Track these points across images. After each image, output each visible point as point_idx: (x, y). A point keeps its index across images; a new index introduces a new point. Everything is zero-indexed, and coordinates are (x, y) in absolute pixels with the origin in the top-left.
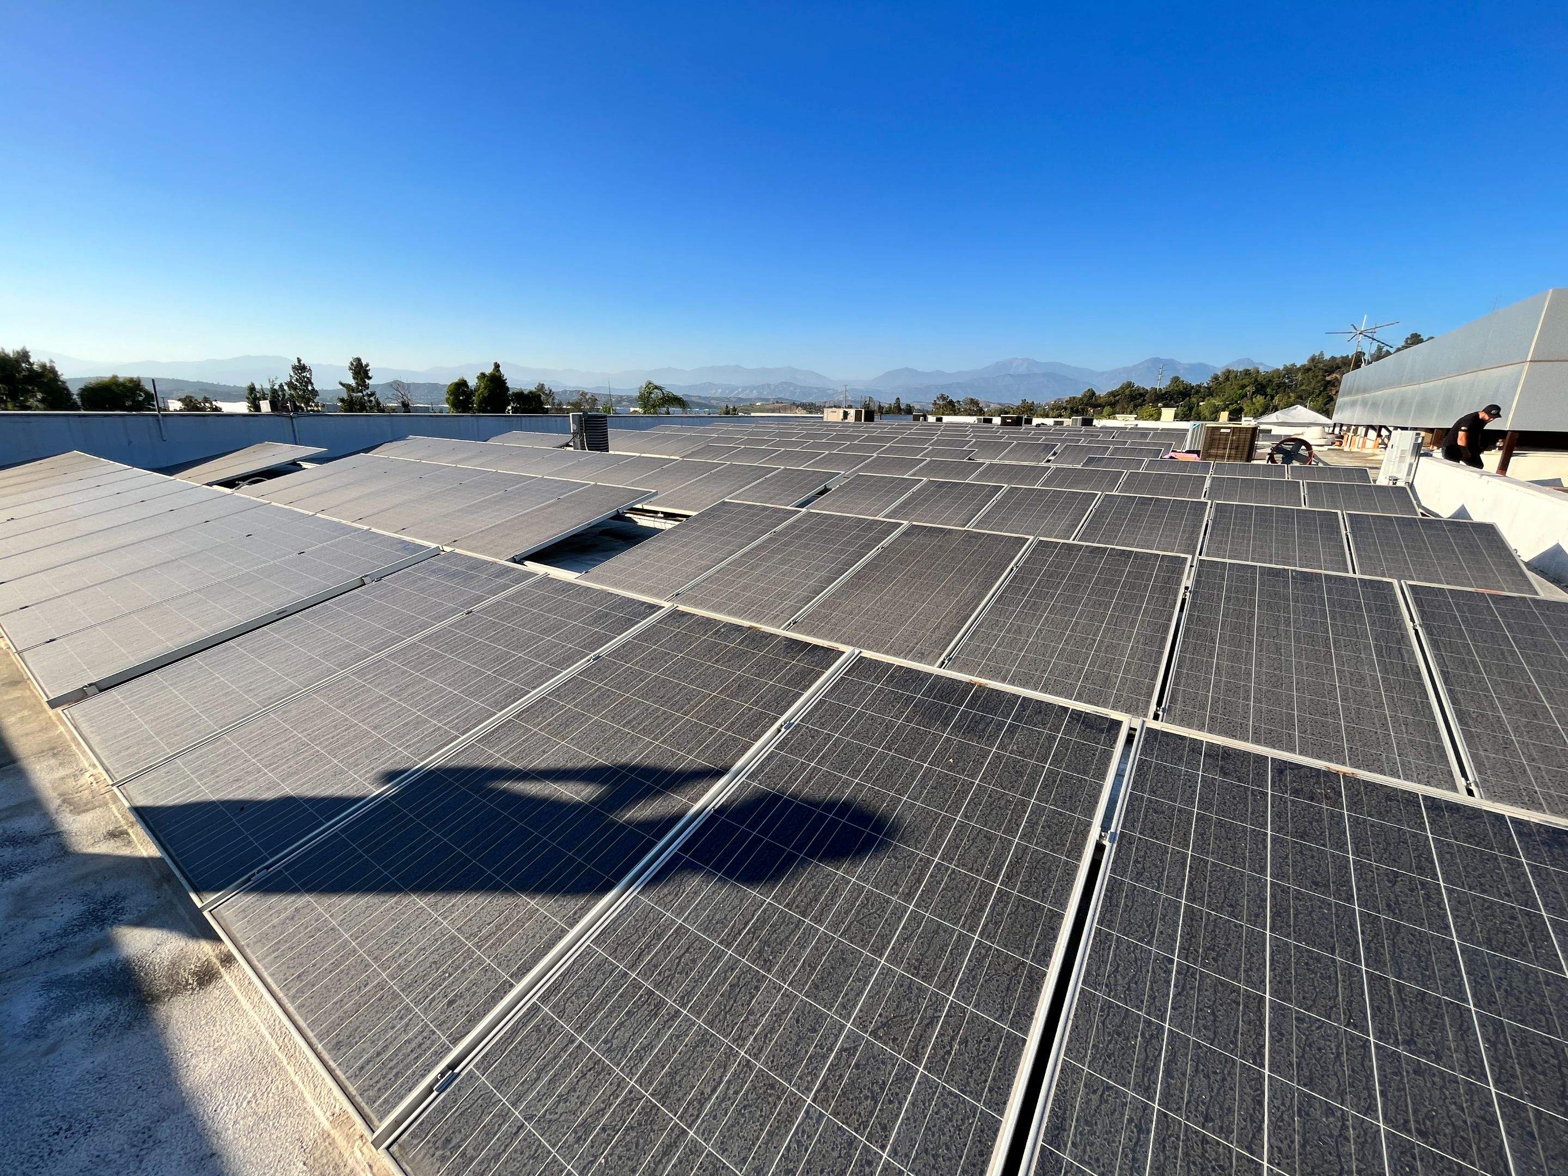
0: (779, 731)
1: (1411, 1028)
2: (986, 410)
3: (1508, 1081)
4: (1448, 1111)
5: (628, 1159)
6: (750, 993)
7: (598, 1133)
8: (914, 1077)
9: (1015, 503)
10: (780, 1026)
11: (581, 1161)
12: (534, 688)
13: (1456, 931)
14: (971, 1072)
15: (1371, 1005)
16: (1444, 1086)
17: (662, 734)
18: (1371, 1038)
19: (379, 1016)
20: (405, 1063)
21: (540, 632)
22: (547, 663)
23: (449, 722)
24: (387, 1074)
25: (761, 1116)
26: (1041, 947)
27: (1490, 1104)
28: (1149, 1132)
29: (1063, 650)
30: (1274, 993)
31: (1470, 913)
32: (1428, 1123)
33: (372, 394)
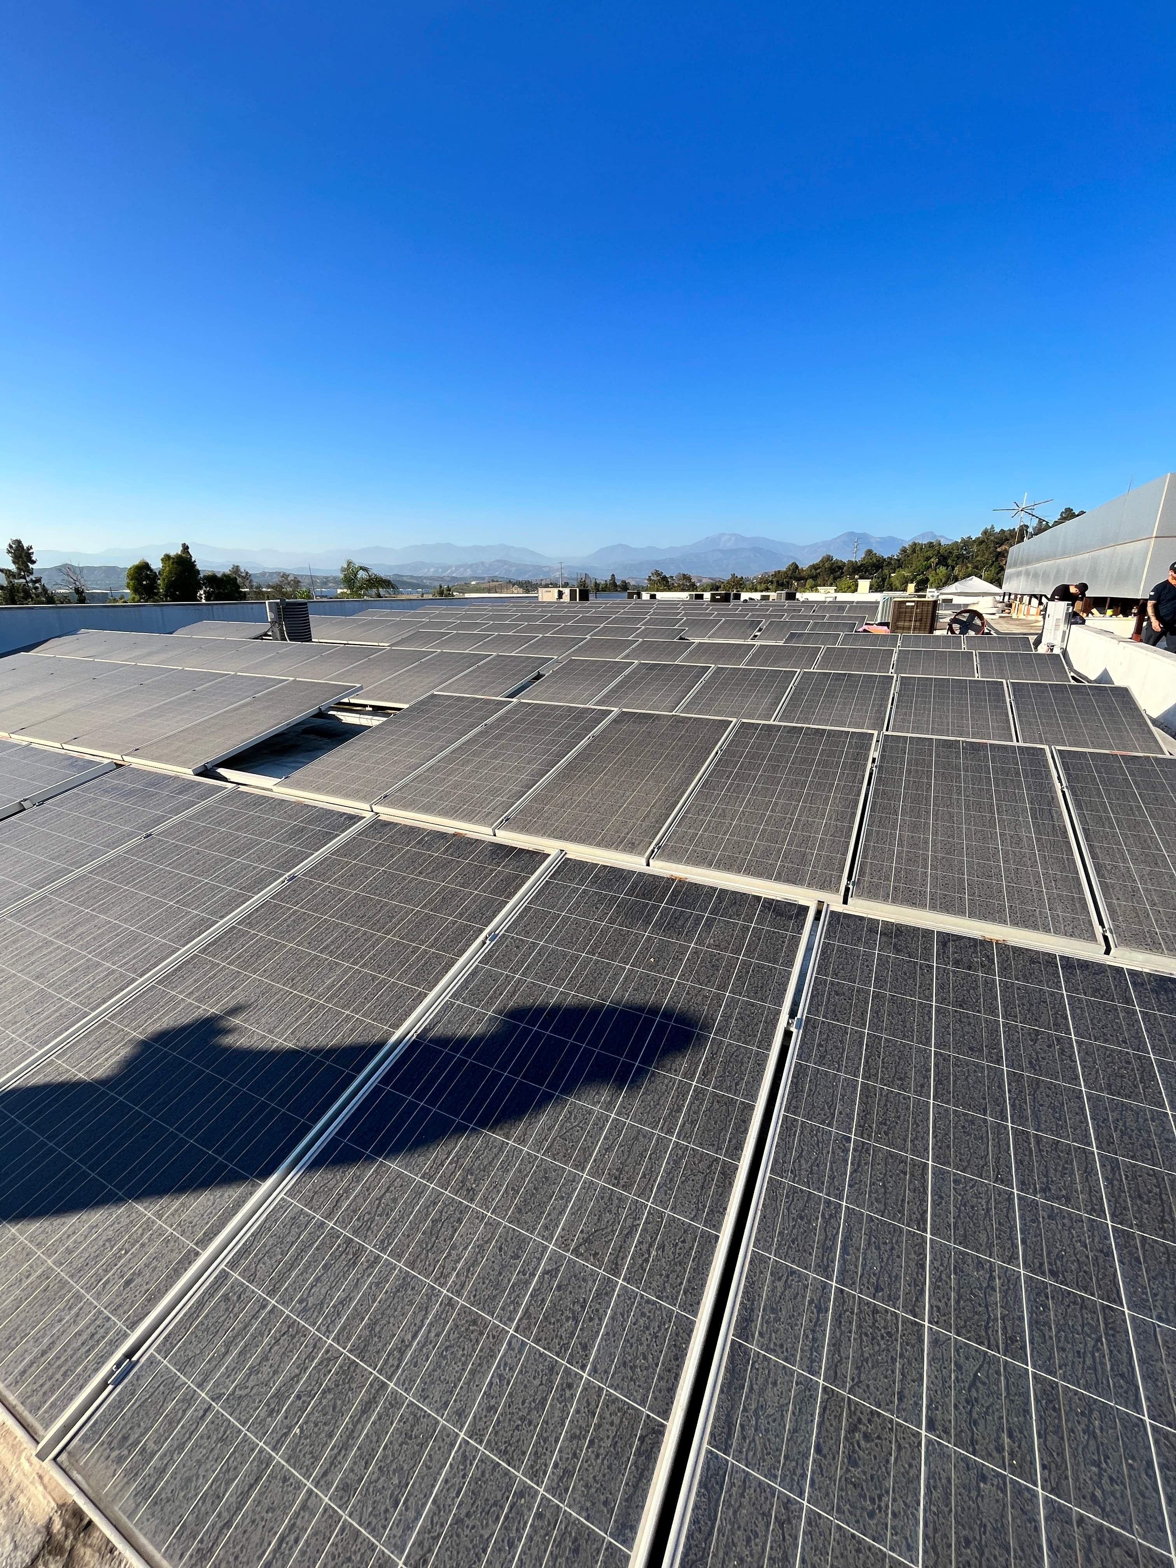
0: (484, 943)
1: (1046, 1176)
2: (698, 584)
3: (1121, 1214)
4: (1075, 1249)
5: (325, 1424)
6: (453, 1227)
7: (293, 1402)
8: (614, 1291)
9: (721, 683)
10: (483, 1258)
11: (274, 1435)
12: (222, 917)
13: (1084, 1080)
14: (668, 1276)
15: (1015, 1158)
16: (1072, 1227)
17: (362, 957)
18: (1015, 1191)
19: (43, 1309)
20: (74, 1358)
21: (229, 854)
22: (236, 887)
23: (126, 963)
24: (53, 1374)
25: (463, 1355)
26: (734, 1141)
27: (1107, 1238)
28: (827, 1311)
29: (764, 830)
30: (936, 1158)
31: (1095, 1062)
32: (1058, 1263)
33: (38, 580)
